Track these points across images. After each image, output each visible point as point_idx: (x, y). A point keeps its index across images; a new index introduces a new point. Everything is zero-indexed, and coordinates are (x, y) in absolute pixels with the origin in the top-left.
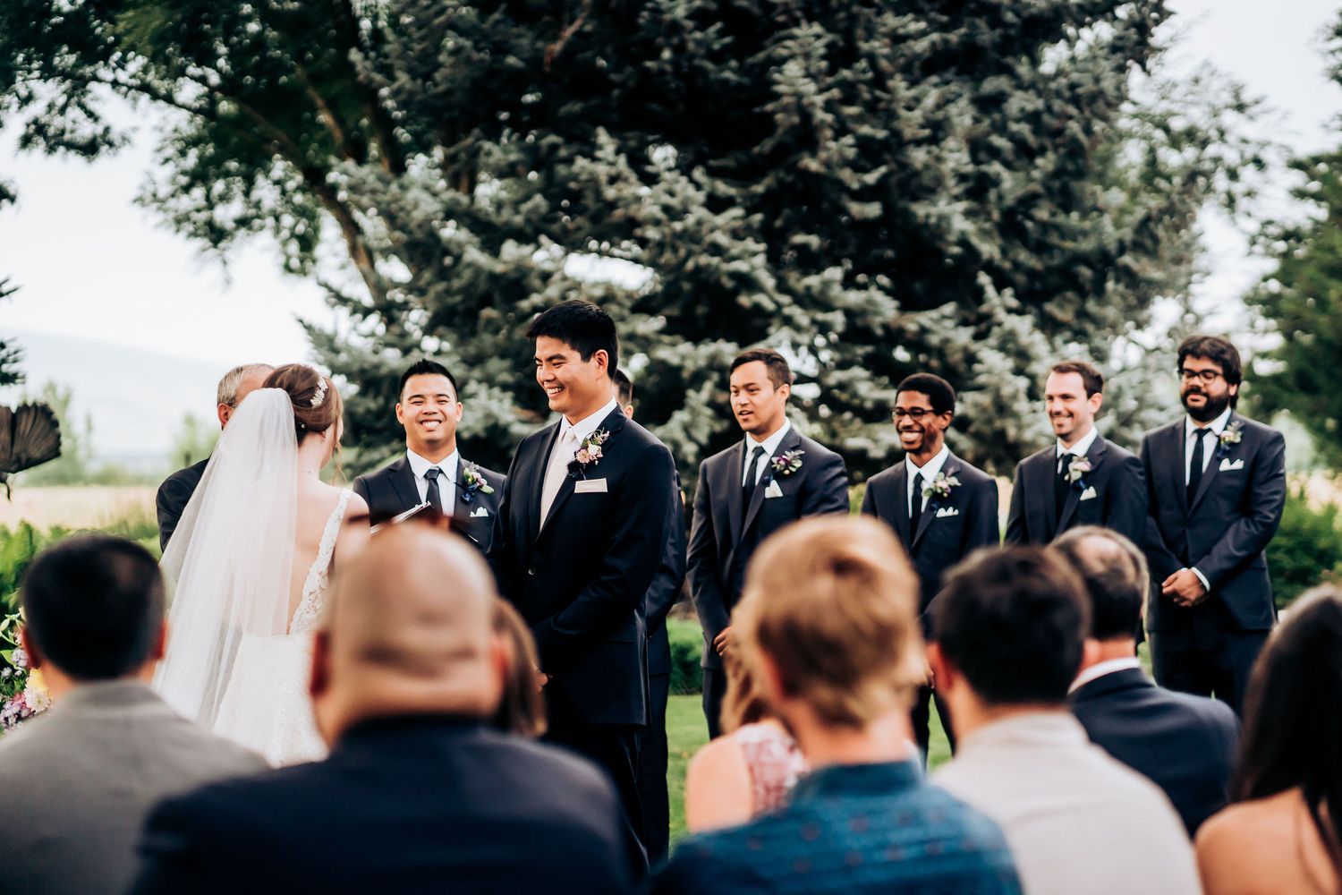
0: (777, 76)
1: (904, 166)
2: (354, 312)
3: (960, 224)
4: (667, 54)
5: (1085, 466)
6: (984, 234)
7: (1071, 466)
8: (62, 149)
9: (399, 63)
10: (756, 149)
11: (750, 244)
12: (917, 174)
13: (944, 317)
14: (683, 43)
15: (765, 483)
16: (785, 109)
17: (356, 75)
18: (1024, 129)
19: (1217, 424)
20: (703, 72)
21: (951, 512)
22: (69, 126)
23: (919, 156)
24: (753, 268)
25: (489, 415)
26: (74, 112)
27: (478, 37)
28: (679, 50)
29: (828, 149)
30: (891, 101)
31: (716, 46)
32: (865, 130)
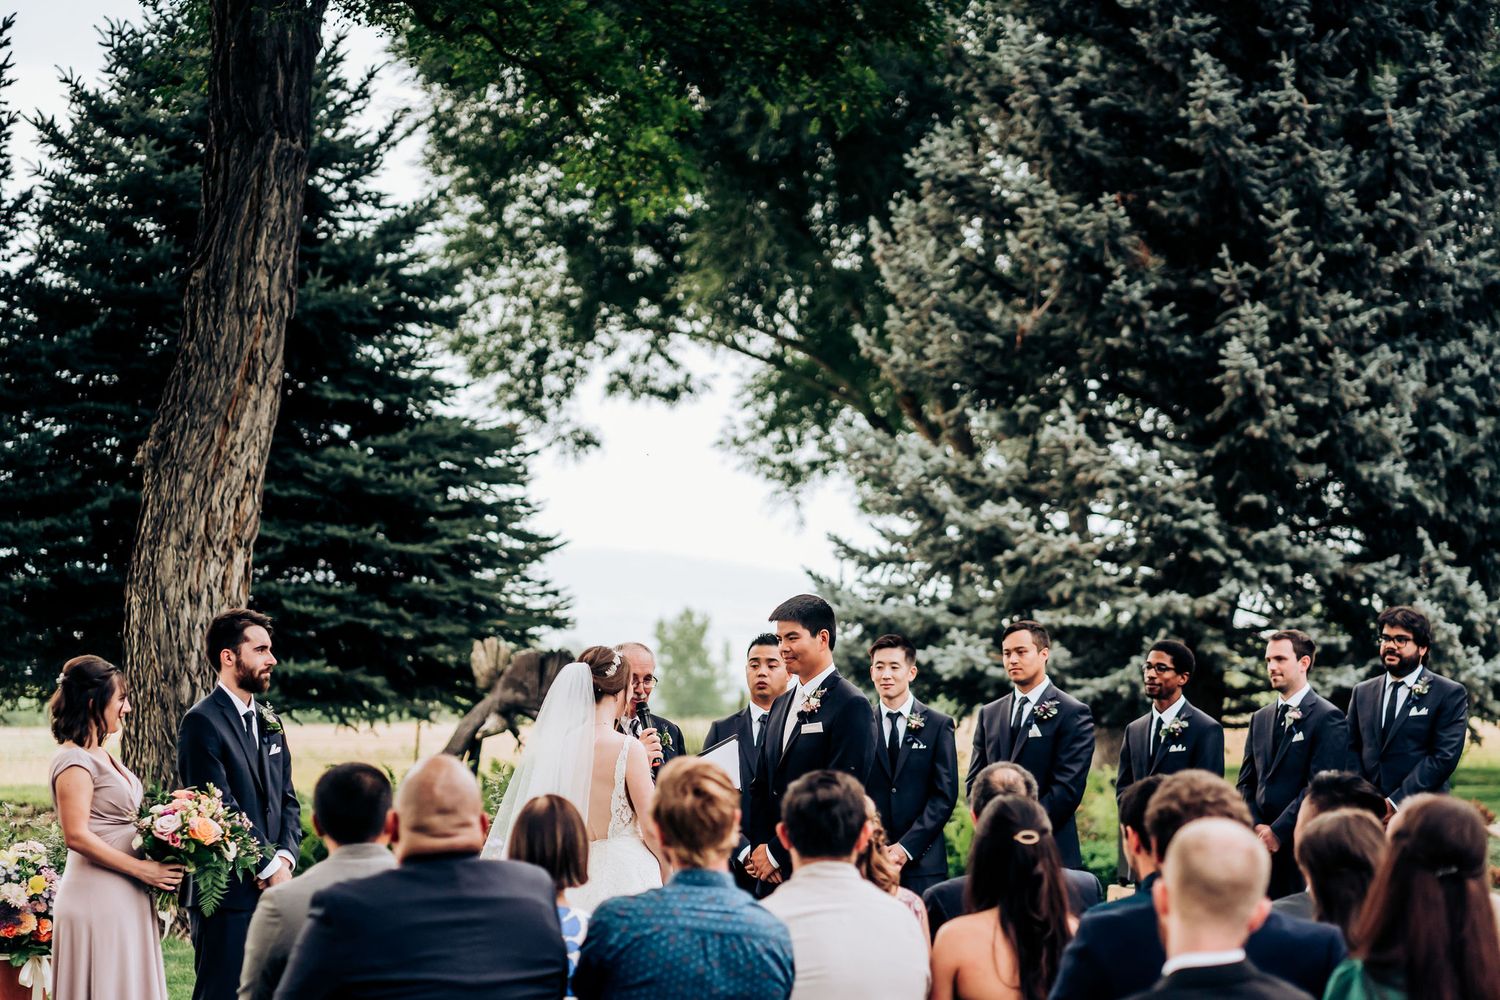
0: (1222, 352)
1: (1349, 431)
2: (861, 563)
3: (1403, 482)
4: (1126, 332)
5: (1297, 715)
6: (1431, 491)
7: (1287, 715)
8: (645, 396)
9: (897, 338)
10: (1209, 417)
11: (1200, 504)
12: (1361, 437)
13: (1389, 568)
14: (1141, 321)
15: (1028, 726)
16: (1231, 382)
17: (857, 349)
18: (1470, 392)
19: (1410, 679)
20: (1162, 347)
21: (1180, 748)
22: (652, 374)
23: (1363, 422)
24: (1203, 526)
25: (968, 660)
26: (657, 360)
27: (961, 316)
28: (1137, 328)
29: (1270, 417)
30: (1331, 373)
31: (1172, 324)
32: (1308, 398)
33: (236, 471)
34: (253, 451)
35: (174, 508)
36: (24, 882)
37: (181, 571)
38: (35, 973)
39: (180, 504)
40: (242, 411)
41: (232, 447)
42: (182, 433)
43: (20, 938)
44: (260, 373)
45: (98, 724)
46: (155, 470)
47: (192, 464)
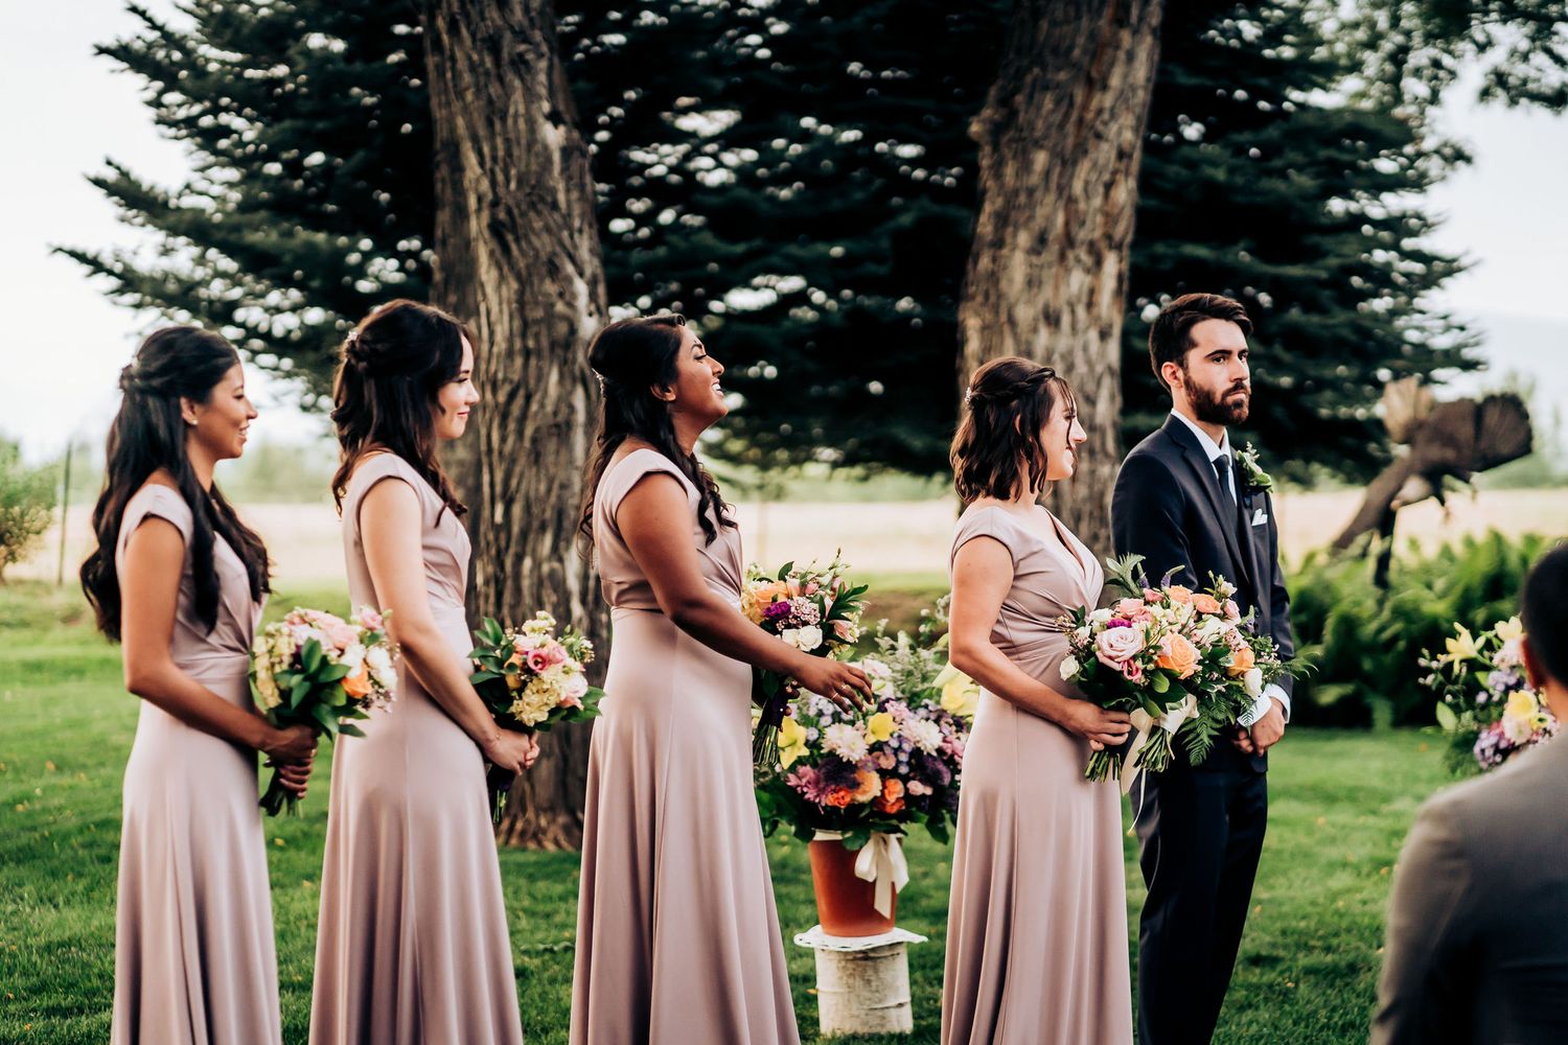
8: (1524, 101)
22: (1533, 74)
26: (1540, 59)
33: (1105, 146)
34: (1127, 120)
35: (1022, 199)
36: (860, 723)
37: (1032, 283)
38: (881, 861)
39: (1031, 192)
40: (1112, 65)
41: (1100, 111)
42: (1031, 97)
43: (854, 808)
44: (1135, 12)
45: (1030, 457)
46: (996, 147)
47: (1046, 137)
